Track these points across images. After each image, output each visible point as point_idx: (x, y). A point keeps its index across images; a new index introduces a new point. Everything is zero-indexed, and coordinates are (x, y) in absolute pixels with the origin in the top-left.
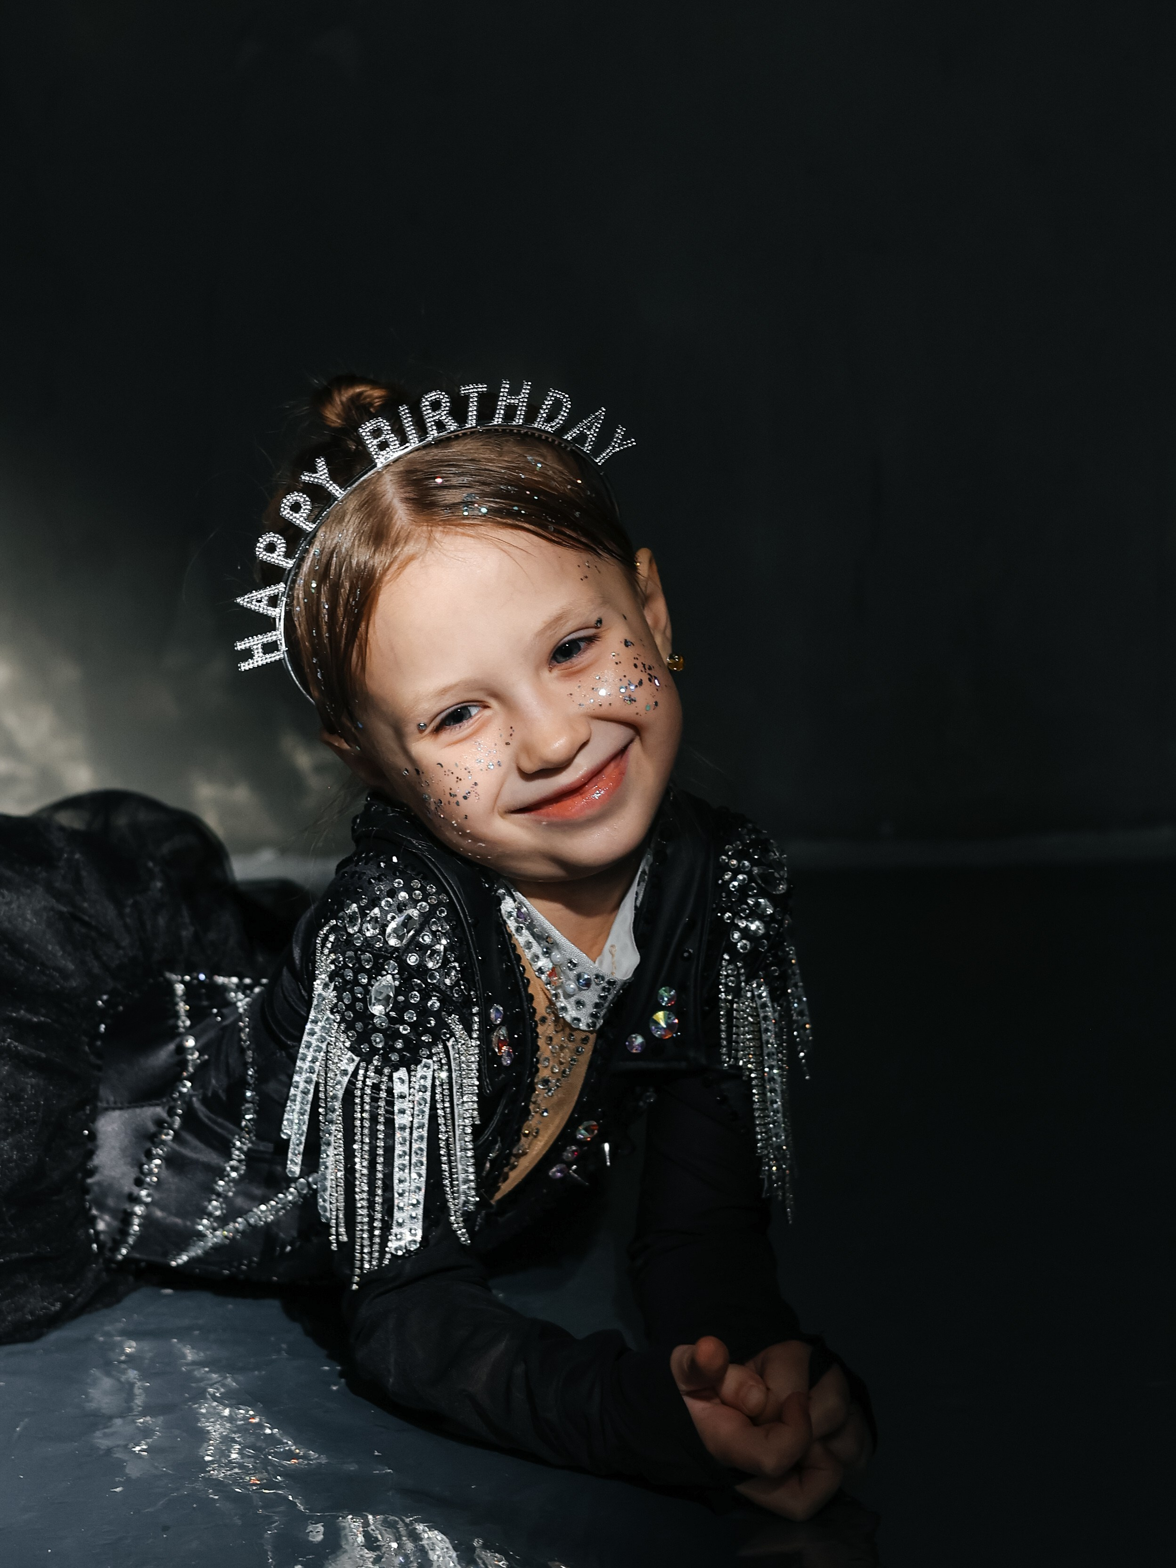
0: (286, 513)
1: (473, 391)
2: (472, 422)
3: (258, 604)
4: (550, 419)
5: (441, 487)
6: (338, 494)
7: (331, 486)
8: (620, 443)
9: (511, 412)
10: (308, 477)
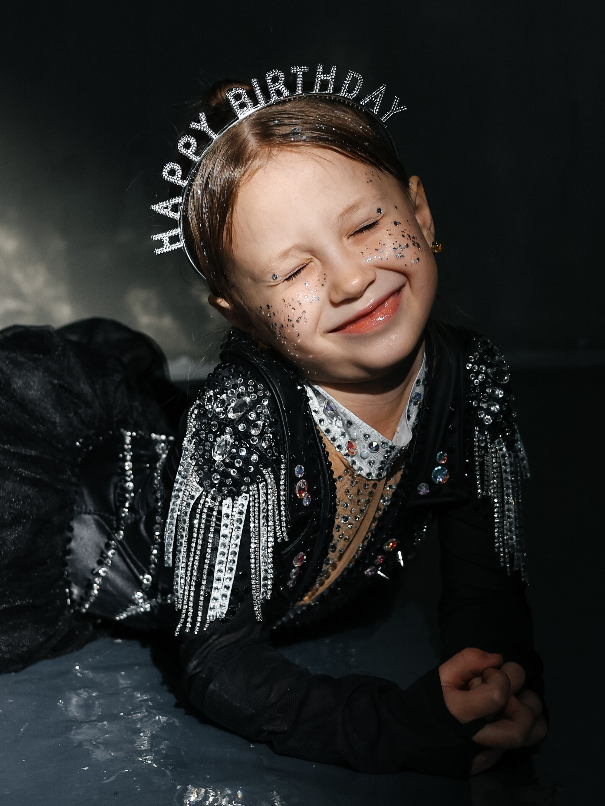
0: (182, 150)
1: (299, 71)
2: (299, 91)
3: (165, 210)
4: (350, 90)
5: (277, 125)
6: (215, 137)
7: (209, 132)
8: (396, 108)
9: (324, 85)
10: (193, 125)
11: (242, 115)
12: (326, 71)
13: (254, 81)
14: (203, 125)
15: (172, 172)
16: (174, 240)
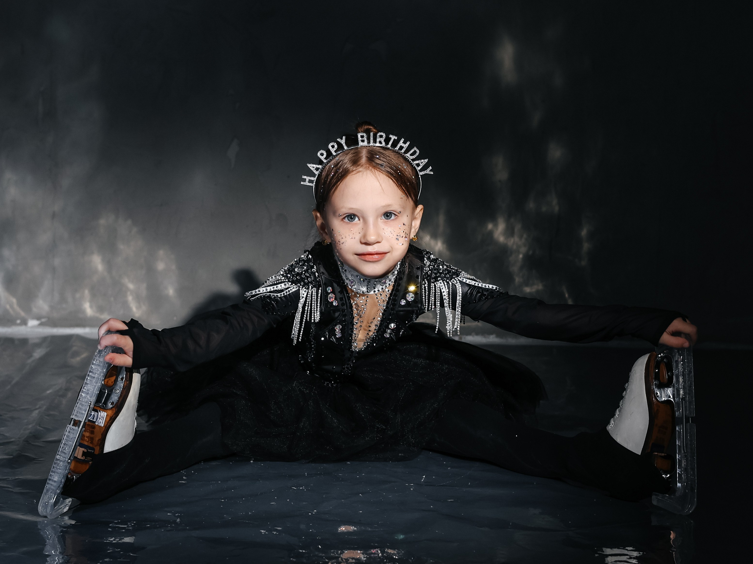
0: (330, 147)
1: (393, 137)
2: (389, 146)
3: (312, 168)
4: (411, 155)
5: (377, 158)
6: (346, 148)
7: (344, 145)
8: (429, 171)
9: (401, 148)
10: (339, 140)
11: (361, 145)
12: (405, 143)
13: (372, 133)
14: (343, 142)
15: (322, 154)
16: (310, 181)
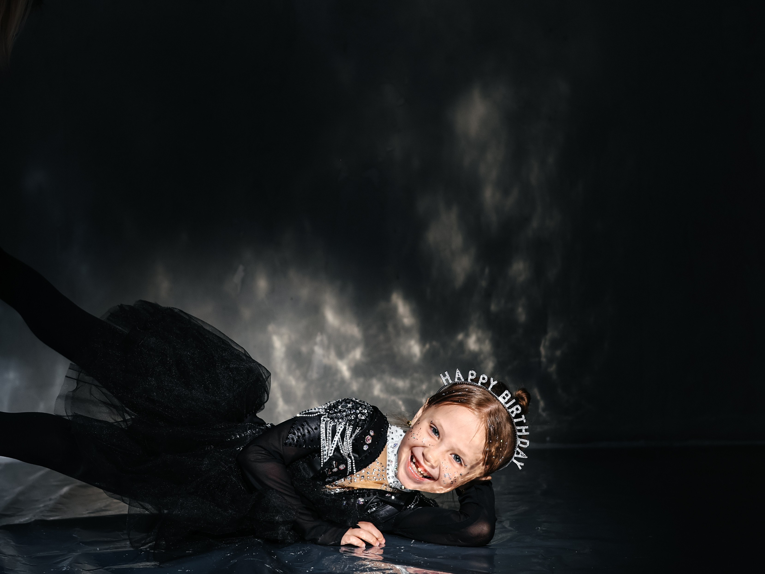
1: (523, 418)
2: (515, 420)
3: (457, 374)
4: (522, 443)
6: (489, 389)
7: (491, 386)
8: (519, 464)
9: (520, 431)
10: (492, 379)
11: (500, 399)
12: (526, 430)
13: (514, 401)
